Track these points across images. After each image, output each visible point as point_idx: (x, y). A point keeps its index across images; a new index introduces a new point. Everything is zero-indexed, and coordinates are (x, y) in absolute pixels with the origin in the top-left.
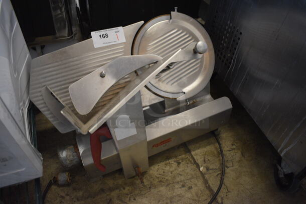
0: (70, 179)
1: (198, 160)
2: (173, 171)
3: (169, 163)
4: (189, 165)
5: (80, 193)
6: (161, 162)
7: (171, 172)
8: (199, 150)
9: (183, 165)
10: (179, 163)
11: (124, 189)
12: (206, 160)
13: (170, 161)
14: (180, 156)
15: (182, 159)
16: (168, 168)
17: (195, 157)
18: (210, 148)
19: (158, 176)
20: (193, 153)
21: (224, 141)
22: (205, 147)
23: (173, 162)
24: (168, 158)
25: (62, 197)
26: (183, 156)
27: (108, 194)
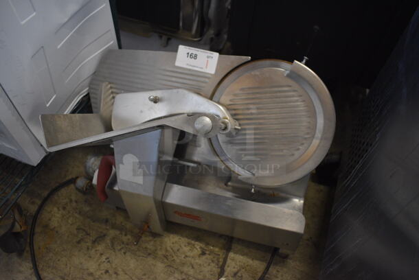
0: (86, 189)
1: (228, 266)
2: (189, 257)
3: (194, 245)
4: (213, 265)
5: (86, 208)
6: (187, 237)
7: (186, 256)
8: (242, 257)
9: (207, 258)
10: (203, 253)
11: (126, 235)
12: (239, 274)
13: (197, 243)
14: (213, 246)
15: (211, 252)
16: (186, 249)
17: (229, 261)
18: (258, 266)
19: (169, 248)
20: (231, 255)
21: (285, 270)
22: (253, 259)
23: (198, 247)
24: (198, 239)
25: (71, 201)
26: (217, 249)
27: (108, 228)
